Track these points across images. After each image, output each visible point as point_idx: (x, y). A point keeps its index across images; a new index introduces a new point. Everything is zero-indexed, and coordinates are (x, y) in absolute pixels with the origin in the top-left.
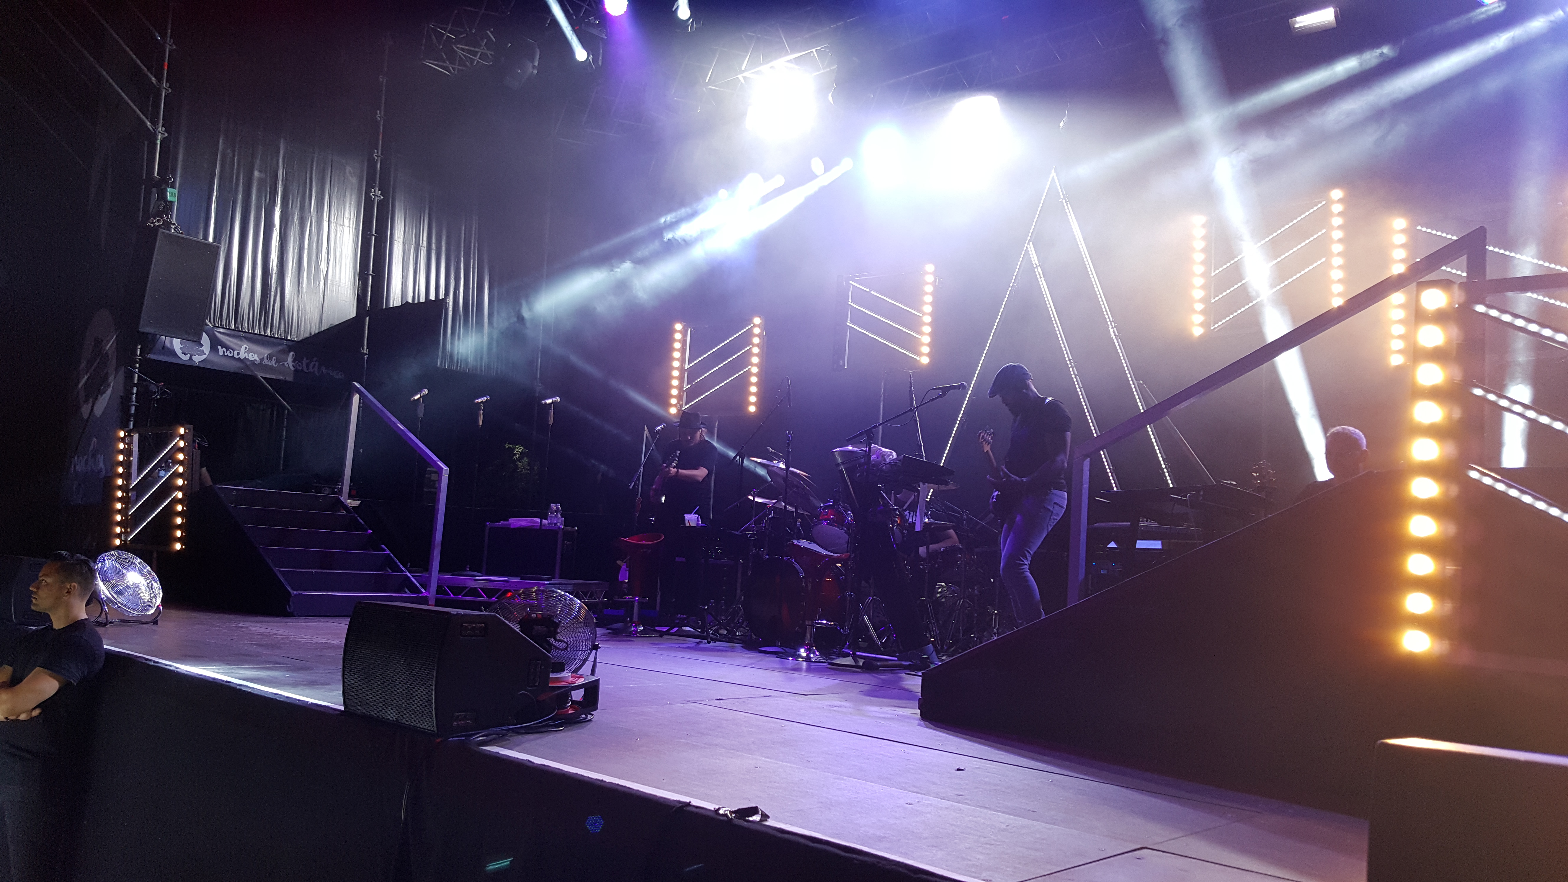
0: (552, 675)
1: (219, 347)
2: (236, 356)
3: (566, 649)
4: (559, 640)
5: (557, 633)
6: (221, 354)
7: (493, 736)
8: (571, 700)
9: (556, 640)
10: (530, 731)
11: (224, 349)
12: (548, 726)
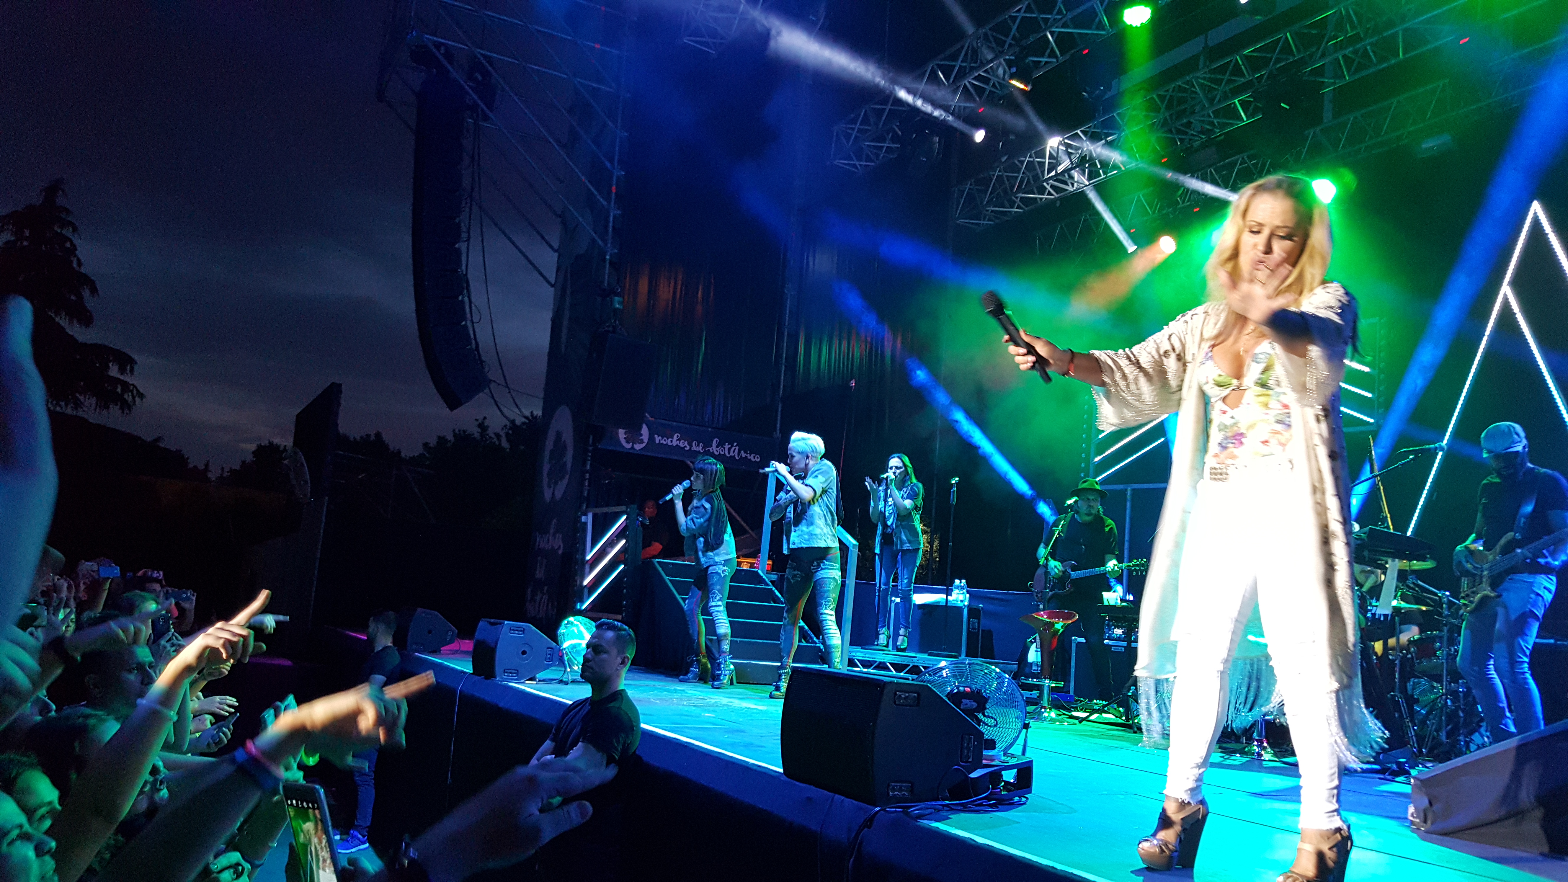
0: (985, 753)
1: (656, 436)
2: (670, 444)
3: (996, 726)
4: (988, 717)
5: (986, 709)
6: (657, 442)
7: (929, 811)
8: (1005, 782)
9: (984, 716)
10: (965, 809)
11: (660, 438)
12: (981, 805)
